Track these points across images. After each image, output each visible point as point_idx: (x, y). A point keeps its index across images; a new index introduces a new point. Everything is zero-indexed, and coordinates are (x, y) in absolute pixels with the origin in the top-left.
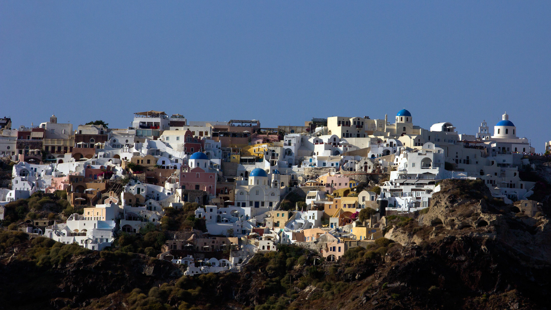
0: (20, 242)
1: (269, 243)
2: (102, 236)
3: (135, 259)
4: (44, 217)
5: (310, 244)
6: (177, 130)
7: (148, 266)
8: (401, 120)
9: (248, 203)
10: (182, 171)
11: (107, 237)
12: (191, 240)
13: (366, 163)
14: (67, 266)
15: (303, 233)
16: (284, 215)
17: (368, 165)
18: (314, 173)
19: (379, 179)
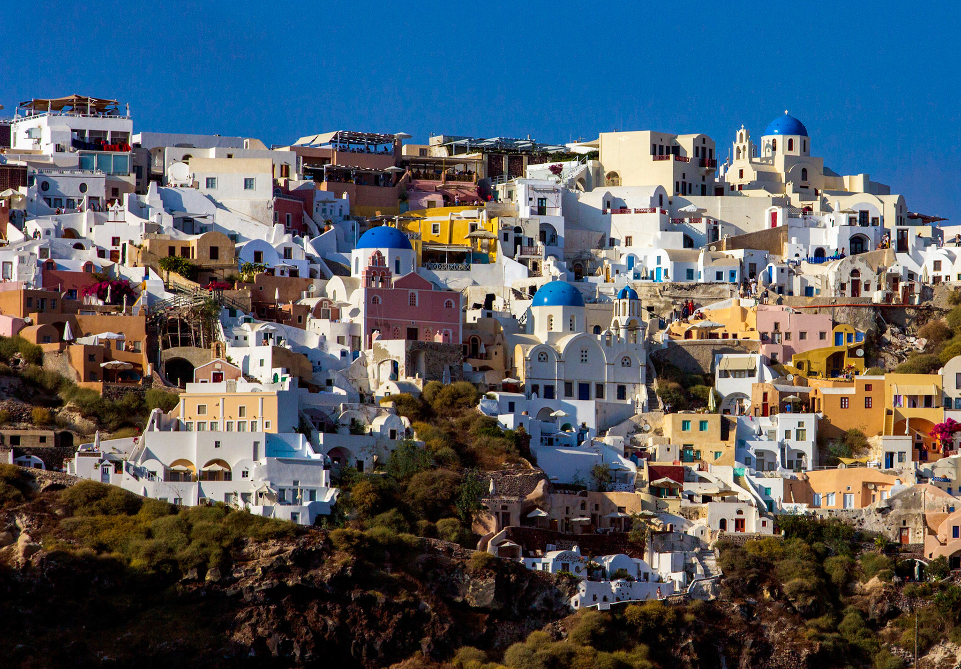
0: (23, 499)
1: (740, 512)
2: (296, 483)
3: (425, 556)
4: (20, 421)
5: (864, 516)
6: (230, 156)
7: (471, 578)
8: (790, 148)
9: (559, 388)
10: (370, 285)
11: (310, 486)
12: (537, 499)
13: (855, 272)
14: (236, 575)
15: (806, 481)
16: (708, 424)
17: (863, 279)
18: (671, 300)
19: (907, 321)
